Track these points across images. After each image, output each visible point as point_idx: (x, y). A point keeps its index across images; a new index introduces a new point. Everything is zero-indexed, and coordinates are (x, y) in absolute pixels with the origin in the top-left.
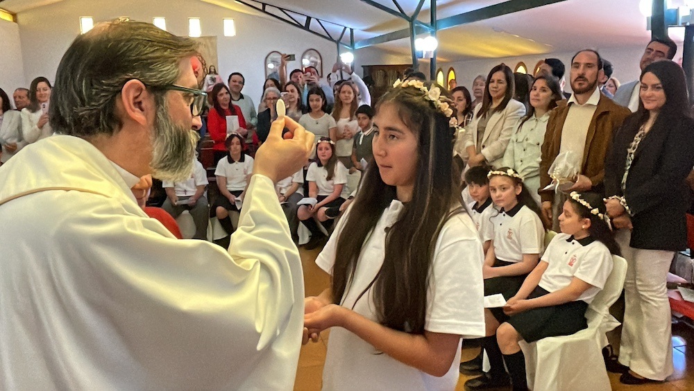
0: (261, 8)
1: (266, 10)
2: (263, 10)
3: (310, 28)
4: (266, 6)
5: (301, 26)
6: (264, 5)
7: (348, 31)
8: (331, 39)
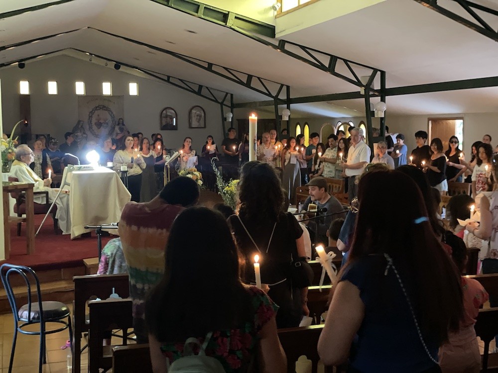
0: (167, 79)
1: (170, 81)
2: (168, 81)
3: (202, 93)
4: (171, 78)
5: (194, 92)
6: (169, 77)
7: (229, 96)
8: (216, 101)
